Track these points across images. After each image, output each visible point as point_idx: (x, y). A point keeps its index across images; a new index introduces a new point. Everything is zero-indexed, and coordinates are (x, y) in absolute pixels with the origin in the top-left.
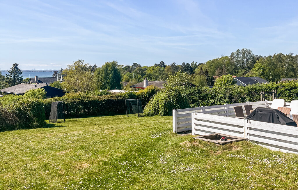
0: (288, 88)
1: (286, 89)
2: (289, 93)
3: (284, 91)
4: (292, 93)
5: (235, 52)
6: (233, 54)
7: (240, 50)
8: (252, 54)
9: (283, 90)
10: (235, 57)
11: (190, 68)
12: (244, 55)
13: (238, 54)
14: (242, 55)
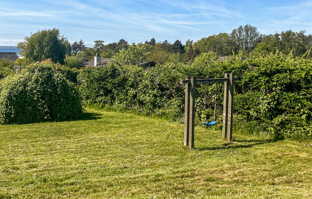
0: (265, 71)
1: (261, 73)
2: (268, 82)
3: (257, 78)
4: (275, 83)
5: (237, 29)
6: (234, 31)
7: (243, 26)
8: (256, 32)
9: (254, 74)
10: (237, 35)
11: (180, 46)
12: (248, 33)
13: (240, 32)
14: (244, 33)
